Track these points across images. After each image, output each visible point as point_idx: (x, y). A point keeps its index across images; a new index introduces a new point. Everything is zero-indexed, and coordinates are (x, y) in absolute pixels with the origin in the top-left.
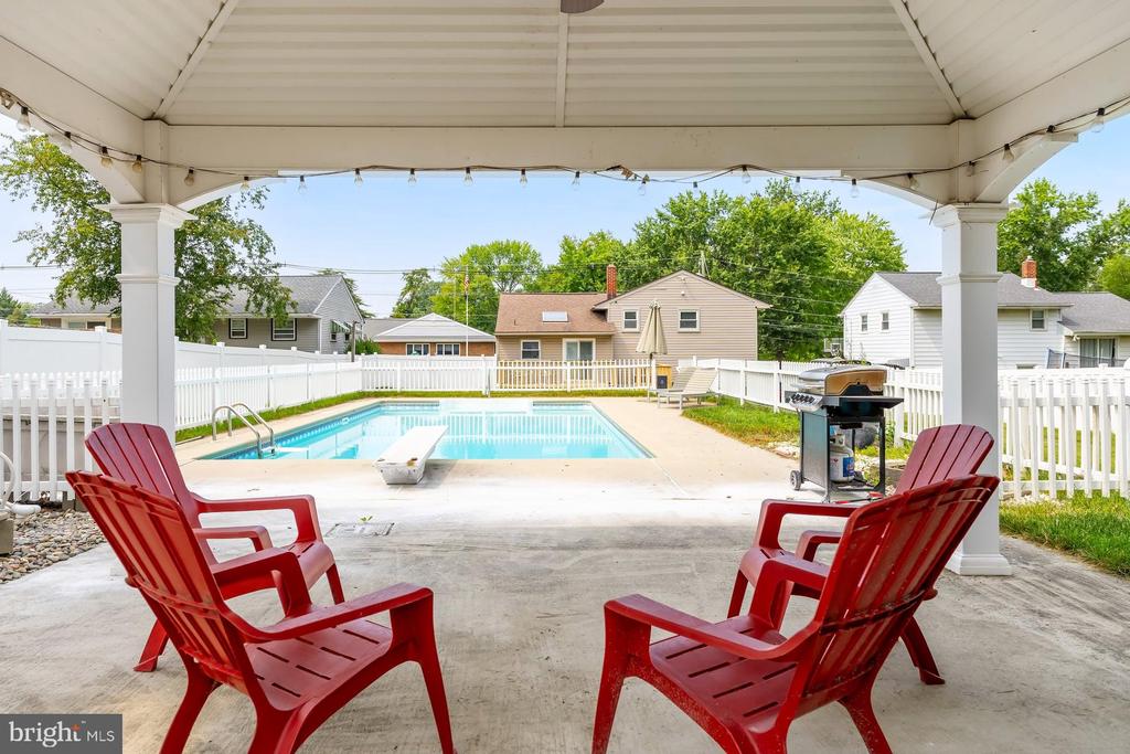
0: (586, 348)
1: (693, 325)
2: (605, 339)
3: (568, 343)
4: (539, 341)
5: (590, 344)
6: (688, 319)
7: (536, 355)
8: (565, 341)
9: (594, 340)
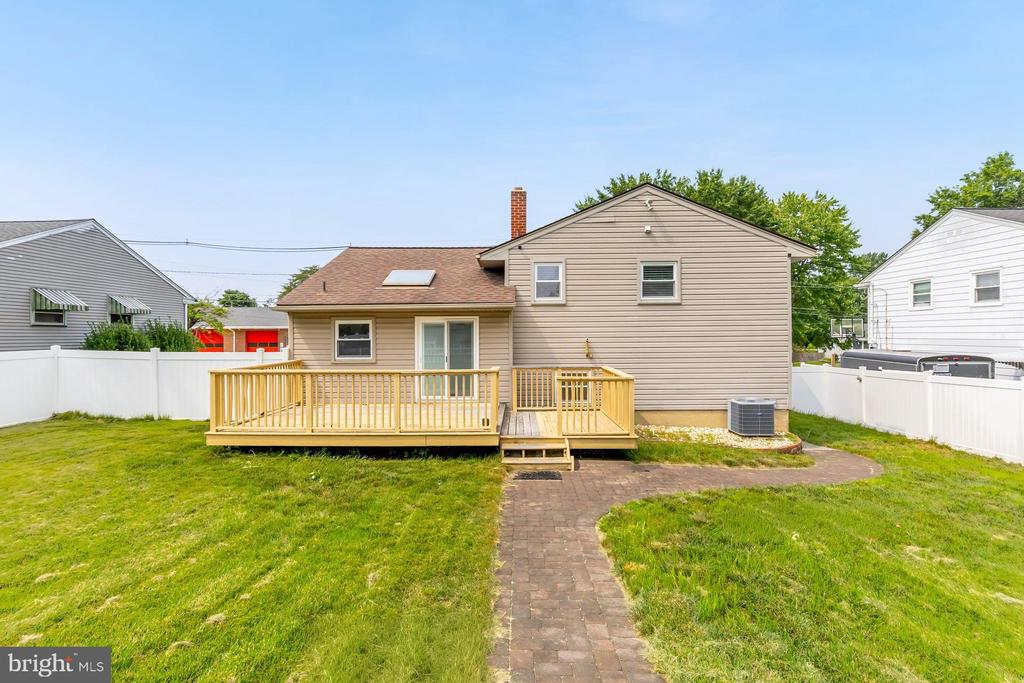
0: (461, 335)
1: (668, 289)
2: (497, 317)
3: (427, 327)
4: (369, 322)
5: (470, 326)
6: (658, 279)
7: (364, 349)
8: (420, 321)
9: (475, 320)
